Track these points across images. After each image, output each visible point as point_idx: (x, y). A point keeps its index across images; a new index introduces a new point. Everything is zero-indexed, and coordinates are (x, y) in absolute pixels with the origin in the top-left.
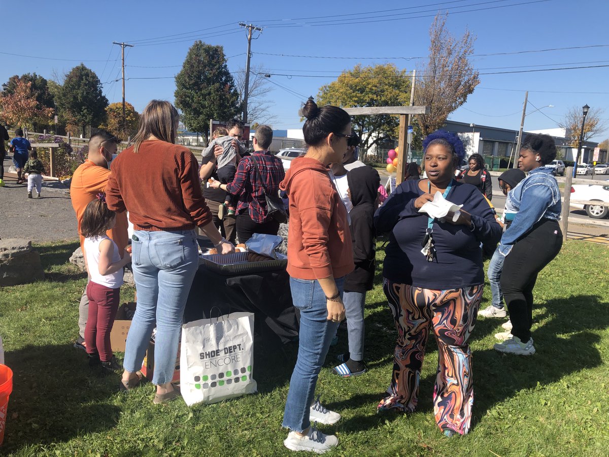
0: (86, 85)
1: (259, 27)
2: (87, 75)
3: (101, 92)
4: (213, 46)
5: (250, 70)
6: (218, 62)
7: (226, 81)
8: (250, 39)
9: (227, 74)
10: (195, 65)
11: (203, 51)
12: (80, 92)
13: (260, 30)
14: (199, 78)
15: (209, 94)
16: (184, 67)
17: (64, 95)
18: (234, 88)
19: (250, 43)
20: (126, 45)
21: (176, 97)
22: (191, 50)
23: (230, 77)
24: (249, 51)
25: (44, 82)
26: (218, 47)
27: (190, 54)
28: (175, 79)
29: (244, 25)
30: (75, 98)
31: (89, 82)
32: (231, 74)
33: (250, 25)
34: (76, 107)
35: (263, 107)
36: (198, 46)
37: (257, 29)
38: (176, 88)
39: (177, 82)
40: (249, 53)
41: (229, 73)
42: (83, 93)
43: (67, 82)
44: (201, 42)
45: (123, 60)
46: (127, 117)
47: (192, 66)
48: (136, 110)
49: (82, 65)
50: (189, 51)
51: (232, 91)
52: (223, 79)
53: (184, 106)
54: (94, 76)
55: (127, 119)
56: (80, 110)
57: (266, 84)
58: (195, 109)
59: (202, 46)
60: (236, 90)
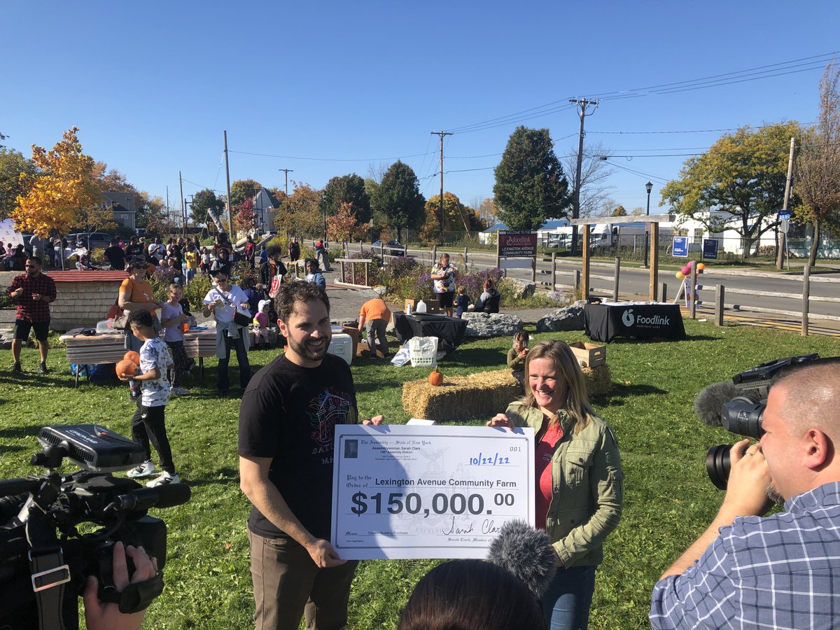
0: (401, 183)
1: (593, 100)
2: (404, 171)
3: (417, 190)
4: (537, 130)
5: (583, 153)
6: (543, 149)
7: (553, 169)
8: (583, 116)
9: (554, 161)
10: (516, 155)
11: (525, 138)
12: (396, 192)
13: (595, 103)
14: (520, 168)
15: (533, 186)
16: (504, 158)
17: (381, 197)
18: (562, 177)
19: (582, 121)
20: (445, 134)
21: (494, 192)
22: (511, 137)
23: (557, 164)
24: (582, 130)
25: (361, 181)
26: (543, 130)
27: (511, 143)
28: (494, 173)
29: (576, 101)
30: (391, 199)
31: (405, 180)
32: (560, 160)
33: (583, 100)
34: (391, 210)
35: (602, 194)
36: (521, 133)
37: (591, 103)
38: (494, 182)
39: (496, 175)
40: (582, 133)
41: (556, 160)
42: (398, 193)
43: (384, 182)
44: (523, 127)
45: (442, 151)
46: (451, 212)
47: (513, 157)
48: (461, 202)
49: (399, 161)
50: (510, 139)
51: (560, 180)
52: (550, 167)
53: (503, 203)
54: (411, 174)
55: (451, 214)
56: (396, 212)
57: (605, 167)
58: (516, 205)
59: (525, 131)
60: (564, 180)
